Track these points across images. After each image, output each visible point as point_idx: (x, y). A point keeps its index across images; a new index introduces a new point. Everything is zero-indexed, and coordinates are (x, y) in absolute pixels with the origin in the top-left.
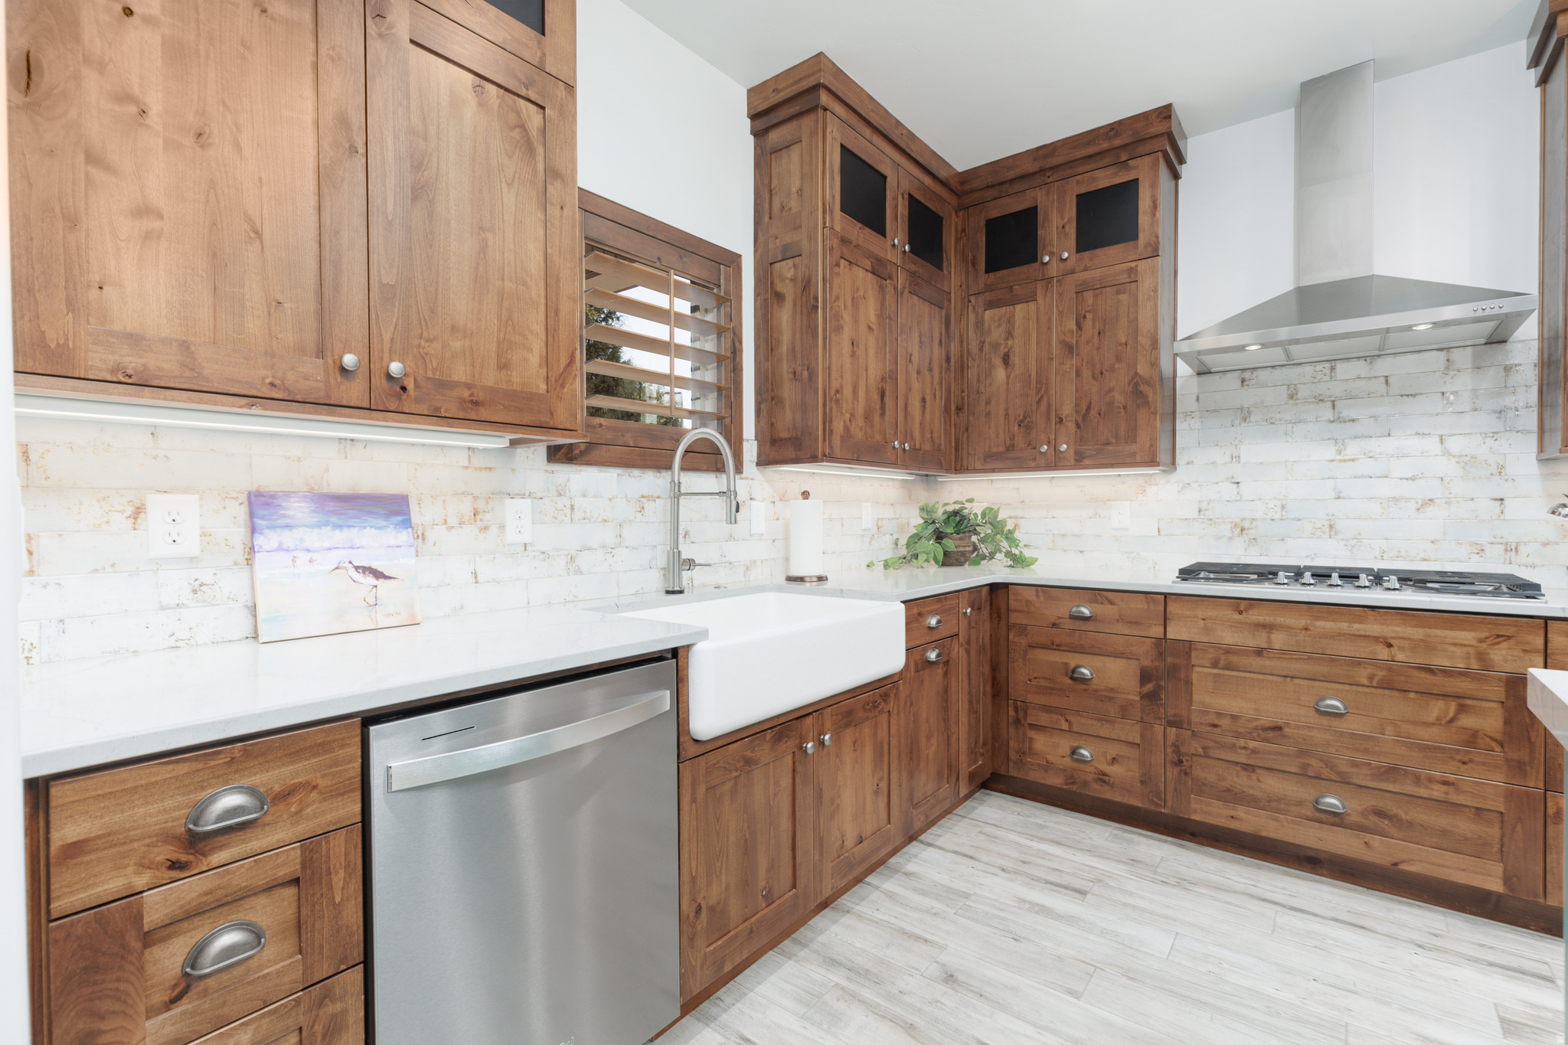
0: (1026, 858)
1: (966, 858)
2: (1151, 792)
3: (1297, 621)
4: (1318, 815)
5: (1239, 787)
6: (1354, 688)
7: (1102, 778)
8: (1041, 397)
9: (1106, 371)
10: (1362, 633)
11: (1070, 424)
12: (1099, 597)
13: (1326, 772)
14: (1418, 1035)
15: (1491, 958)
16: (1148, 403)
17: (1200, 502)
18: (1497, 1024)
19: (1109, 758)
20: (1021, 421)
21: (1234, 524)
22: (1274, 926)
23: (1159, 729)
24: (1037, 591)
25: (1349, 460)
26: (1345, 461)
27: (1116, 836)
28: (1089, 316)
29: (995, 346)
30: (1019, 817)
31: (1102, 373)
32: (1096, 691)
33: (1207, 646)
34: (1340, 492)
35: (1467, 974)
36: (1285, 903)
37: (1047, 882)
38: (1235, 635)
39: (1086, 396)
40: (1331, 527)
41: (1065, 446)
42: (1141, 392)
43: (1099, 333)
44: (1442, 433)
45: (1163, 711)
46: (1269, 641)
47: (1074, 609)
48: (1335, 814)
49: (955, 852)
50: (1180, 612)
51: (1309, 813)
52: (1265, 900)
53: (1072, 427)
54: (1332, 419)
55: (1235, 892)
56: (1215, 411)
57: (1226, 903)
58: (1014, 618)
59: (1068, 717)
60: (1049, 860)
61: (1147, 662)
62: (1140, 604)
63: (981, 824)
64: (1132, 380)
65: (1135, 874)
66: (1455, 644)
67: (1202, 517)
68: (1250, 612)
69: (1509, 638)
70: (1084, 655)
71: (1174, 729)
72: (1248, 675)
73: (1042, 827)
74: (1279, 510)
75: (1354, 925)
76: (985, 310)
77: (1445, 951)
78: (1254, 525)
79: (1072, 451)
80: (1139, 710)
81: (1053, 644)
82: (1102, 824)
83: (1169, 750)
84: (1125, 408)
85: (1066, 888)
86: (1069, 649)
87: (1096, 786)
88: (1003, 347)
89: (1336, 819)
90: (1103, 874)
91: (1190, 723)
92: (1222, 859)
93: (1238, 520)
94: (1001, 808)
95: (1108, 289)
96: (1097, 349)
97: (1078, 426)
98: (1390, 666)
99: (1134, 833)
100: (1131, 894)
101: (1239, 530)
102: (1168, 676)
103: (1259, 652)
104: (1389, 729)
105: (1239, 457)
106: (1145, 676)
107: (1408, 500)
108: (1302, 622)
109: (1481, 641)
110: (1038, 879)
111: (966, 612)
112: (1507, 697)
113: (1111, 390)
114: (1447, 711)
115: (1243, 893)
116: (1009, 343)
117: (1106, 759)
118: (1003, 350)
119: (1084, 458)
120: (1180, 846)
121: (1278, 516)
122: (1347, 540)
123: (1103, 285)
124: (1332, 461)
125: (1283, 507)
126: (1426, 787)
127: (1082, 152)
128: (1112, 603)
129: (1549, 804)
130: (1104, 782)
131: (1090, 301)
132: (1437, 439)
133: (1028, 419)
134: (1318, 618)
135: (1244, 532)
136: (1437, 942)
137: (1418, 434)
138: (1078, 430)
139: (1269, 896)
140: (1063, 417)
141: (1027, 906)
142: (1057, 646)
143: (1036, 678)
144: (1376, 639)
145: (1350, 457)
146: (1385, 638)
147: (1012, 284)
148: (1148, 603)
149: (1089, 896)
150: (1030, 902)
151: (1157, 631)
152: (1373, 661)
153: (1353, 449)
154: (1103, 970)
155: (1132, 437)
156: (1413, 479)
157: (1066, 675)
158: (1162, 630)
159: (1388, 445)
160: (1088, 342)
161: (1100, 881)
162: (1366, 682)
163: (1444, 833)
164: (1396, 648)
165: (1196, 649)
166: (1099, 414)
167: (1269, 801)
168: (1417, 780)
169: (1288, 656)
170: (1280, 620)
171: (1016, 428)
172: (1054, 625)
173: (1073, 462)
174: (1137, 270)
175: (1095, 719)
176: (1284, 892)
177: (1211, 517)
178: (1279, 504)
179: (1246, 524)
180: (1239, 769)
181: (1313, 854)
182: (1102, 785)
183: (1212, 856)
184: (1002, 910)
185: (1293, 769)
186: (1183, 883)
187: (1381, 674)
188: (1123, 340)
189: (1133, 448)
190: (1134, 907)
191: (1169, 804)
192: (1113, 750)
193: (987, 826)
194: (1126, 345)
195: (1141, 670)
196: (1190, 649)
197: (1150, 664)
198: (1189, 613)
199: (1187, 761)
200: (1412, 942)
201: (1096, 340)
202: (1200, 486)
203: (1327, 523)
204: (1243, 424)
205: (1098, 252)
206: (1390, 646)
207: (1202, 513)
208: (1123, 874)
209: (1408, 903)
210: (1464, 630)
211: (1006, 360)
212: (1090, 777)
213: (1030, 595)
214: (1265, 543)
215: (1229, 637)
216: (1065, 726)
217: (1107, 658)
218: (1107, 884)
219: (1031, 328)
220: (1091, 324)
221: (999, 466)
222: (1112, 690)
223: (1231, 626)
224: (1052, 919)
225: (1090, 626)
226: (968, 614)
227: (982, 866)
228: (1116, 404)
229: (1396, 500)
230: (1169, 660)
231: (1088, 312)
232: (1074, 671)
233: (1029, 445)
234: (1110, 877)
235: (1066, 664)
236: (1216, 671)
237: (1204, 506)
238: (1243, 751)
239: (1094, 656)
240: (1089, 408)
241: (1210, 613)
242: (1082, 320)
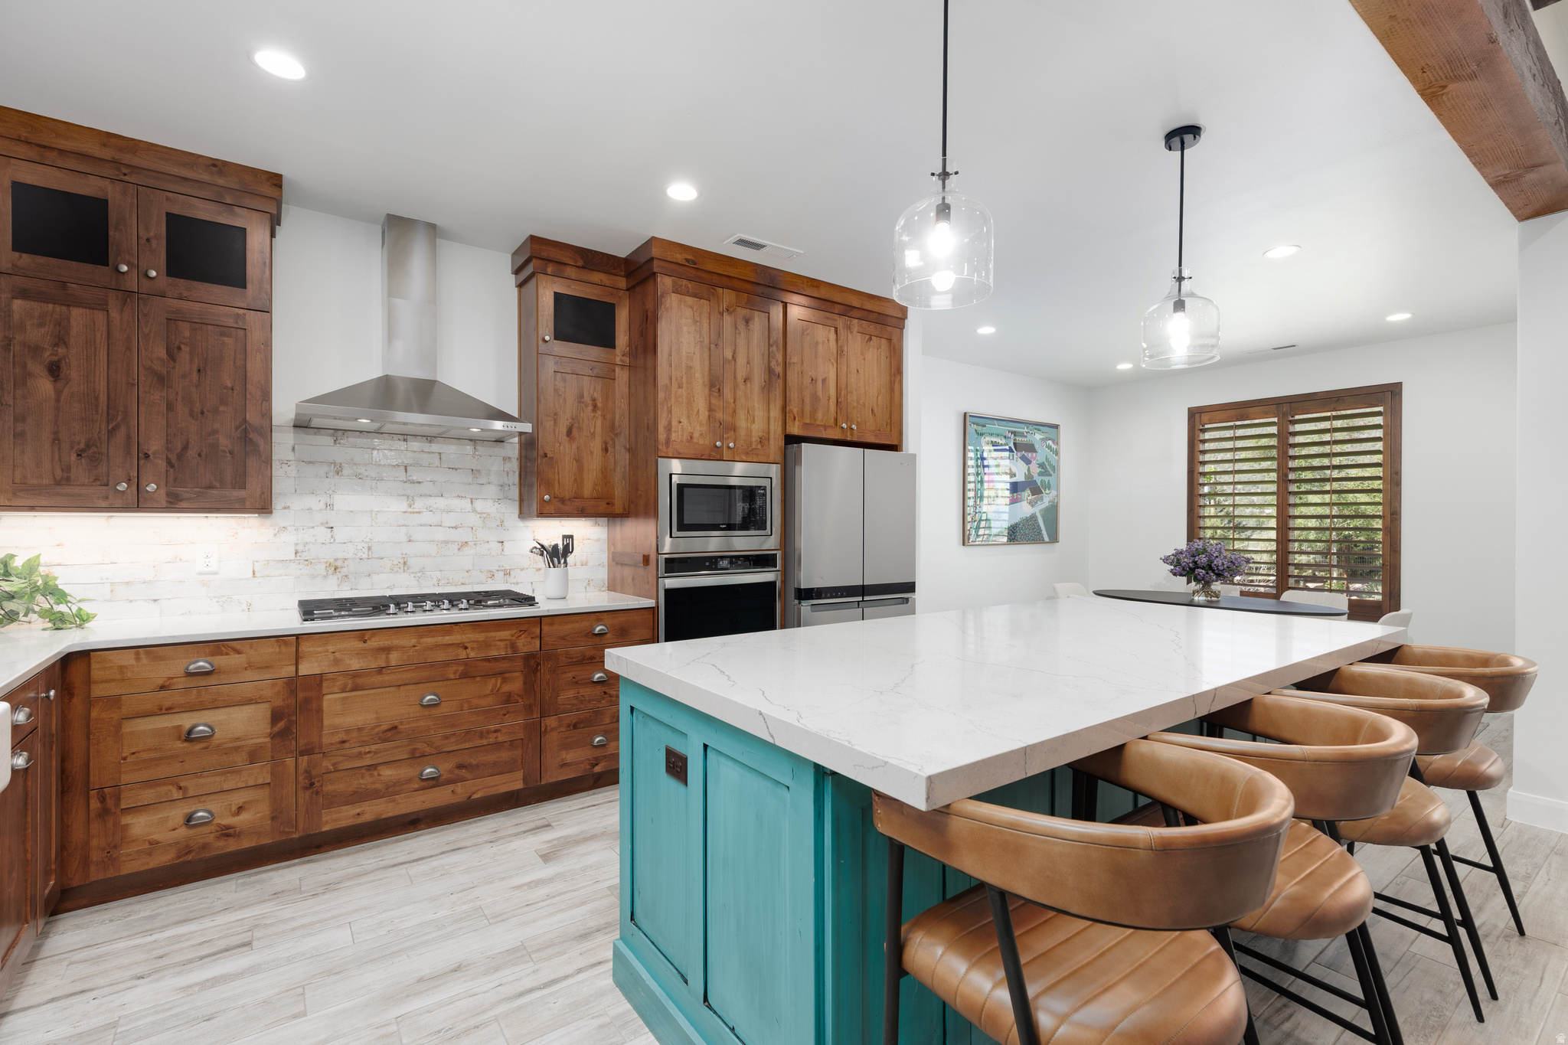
0: (160, 952)
1: (73, 997)
2: (282, 824)
3: (409, 641)
4: (425, 784)
5: (363, 787)
6: (445, 683)
7: (226, 832)
8: (116, 426)
9: (208, 411)
10: (450, 642)
11: (160, 462)
12: (223, 649)
13: (428, 750)
14: (513, 888)
15: (523, 829)
16: (259, 451)
17: (297, 544)
18: (540, 860)
19: (234, 808)
20: (83, 451)
21: (328, 563)
22: (410, 878)
23: (290, 761)
24: (137, 654)
25: (417, 512)
26: (414, 513)
27: (244, 884)
28: (185, 349)
29: (35, 350)
30: (114, 923)
31: (202, 413)
32: (219, 745)
33: (336, 675)
34: (410, 537)
35: (518, 844)
36: (408, 860)
37: (202, 958)
38: (361, 661)
39: (182, 434)
40: (405, 563)
41: (154, 486)
42: (251, 440)
43: (199, 371)
44: (472, 497)
45: (294, 743)
46: (388, 660)
47: (191, 667)
48: (433, 778)
49: (53, 1000)
50: (311, 649)
51: (416, 786)
52: (395, 865)
53: (162, 465)
54: (405, 480)
55: (372, 872)
56: (310, 462)
57: (371, 882)
58: (97, 691)
59: (182, 784)
60: (188, 940)
61: (278, 703)
62: (270, 649)
63: (65, 956)
64: (240, 426)
65: (285, 903)
66: (500, 640)
67: (298, 558)
68: (373, 639)
69: (525, 631)
70: (203, 712)
71: (306, 757)
72: (371, 692)
73: (153, 917)
74: (366, 551)
75: (454, 850)
76: (13, 298)
77: (503, 837)
78: (345, 564)
79: (163, 492)
80: (270, 750)
81: (161, 709)
82: (221, 882)
83: (301, 778)
84: (231, 453)
85: (227, 950)
86: (183, 710)
87: (220, 844)
88: (48, 353)
89: (435, 782)
90: (255, 920)
91: (321, 747)
92: (348, 854)
93: (332, 560)
94: (78, 927)
95: (210, 327)
96: (196, 387)
97: (170, 463)
98: (467, 663)
99: (259, 873)
100: (293, 919)
101: (333, 569)
102: (300, 710)
103: (380, 670)
104: (466, 706)
105: (333, 505)
106: (276, 716)
107: (453, 542)
108: (413, 641)
109: (512, 636)
110: (191, 961)
111: (48, 697)
112: (524, 668)
113: (215, 432)
114: (496, 685)
115: (377, 869)
116: (60, 350)
117: (231, 812)
118: (47, 355)
119: (181, 500)
120: (309, 862)
121: (365, 556)
122: (416, 573)
123: (204, 321)
124: (405, 512)
125: (369, 548)
126: (486, 738)
127: (176, 170)
128: (238, 652)
129: (542, 725)
130: (228, 835)
131: (187, 334)
132: (469, 501)
133: (94, 449)
134: (422, 637)
135: (338, 570)
136: (498, 835)
137: (458, 496)
138: (172, 470)
139: (395, 861)
140: (150, 453)
141: (197, 988)
142: (167, 710)
143: (133, 753)
144: (458, 645)
145: (417, 510)
146: (463, 643)
147: (65, 279)
148: (280, 646)
149: (254, 943)
150: (197, 984)
151: (289, 671)
152: (456, 661)
153: (419, 504)
154: (310, 983)
155: (240, 482)
156: (455, 528)
157: (179, 738)
158: (293, 668)
159: (440, 503)
160: (184, 376)
161: (256, 926)
162: (452, 677)
163: (495, 764)
164: (469, 649)
165: (327, 680)
166: (200, 455)
167: (387, 789)
168: (482, 735)
169: (402, 670)
170: (395, 642)
171: (74, 457)
172: (163, 688)
173: (164, 504)
174: (244, 319)
175: (218, 775)
176: (404, 853)
177: (306, 558)
178: (366, 546)
179: (339, 563)
180: (363, 771)
181: (414, 817)
182: (226, 840)
183: (339, 856)
184: (170, 1008)
185: (405, 757)
186: (329, 887)
187: (461, 668)
188: (229, 384)
189: (242, 493)
190: (303, 926)
191: (301, 826)
192: (238, 799)
193: (73, 953)
194: (232, 389)
195: (272, 711)
196: (321, 681)
197: (282, 703)
198: (320, 649)
199: (318, 781)
200: (487, 842)
201: (195, 376)
202: (297, 530)
203: (402, 561)
204: (336, 477)
205: (196, 284)
206: (466, 648)
207: (298, 555)
208: (274, 909)
209: (479, 820)
210: (504, 630)
211: (55, 370)
212: (211, 838)
213: (128, 659)
214: (355, 579)
215: (355, 664)
216: (176, 794)
217: (232, 708)
218: (265, 924)
219: (98, 341)
220: (188, 357)
221: (44, 503)
222: (238, 739)
223: (357, 654)
224: (232, 981)
225: (212, 680)
226: (52, 698)
227: (106, 991)
228: (220, 448)
229: (446, 542)
230: (301, 695)
231: (184, 344)
232: (190, 732)
233: (95, 480)
234: (263, 918)
235: (179, 728)
236: (344, 695)
237: (300, 548)
238: (368, 756)
239: (217, 710)
240: (185, 448)
241: (341, 646)
242: (175, 351)
